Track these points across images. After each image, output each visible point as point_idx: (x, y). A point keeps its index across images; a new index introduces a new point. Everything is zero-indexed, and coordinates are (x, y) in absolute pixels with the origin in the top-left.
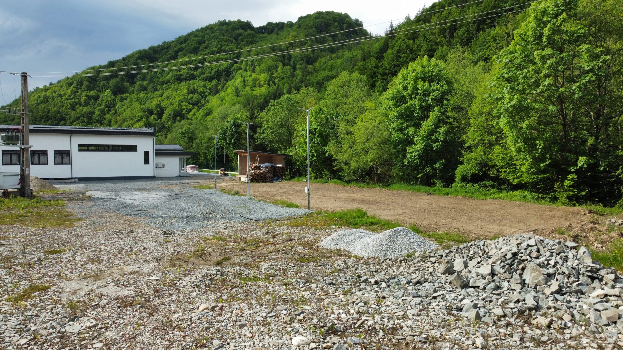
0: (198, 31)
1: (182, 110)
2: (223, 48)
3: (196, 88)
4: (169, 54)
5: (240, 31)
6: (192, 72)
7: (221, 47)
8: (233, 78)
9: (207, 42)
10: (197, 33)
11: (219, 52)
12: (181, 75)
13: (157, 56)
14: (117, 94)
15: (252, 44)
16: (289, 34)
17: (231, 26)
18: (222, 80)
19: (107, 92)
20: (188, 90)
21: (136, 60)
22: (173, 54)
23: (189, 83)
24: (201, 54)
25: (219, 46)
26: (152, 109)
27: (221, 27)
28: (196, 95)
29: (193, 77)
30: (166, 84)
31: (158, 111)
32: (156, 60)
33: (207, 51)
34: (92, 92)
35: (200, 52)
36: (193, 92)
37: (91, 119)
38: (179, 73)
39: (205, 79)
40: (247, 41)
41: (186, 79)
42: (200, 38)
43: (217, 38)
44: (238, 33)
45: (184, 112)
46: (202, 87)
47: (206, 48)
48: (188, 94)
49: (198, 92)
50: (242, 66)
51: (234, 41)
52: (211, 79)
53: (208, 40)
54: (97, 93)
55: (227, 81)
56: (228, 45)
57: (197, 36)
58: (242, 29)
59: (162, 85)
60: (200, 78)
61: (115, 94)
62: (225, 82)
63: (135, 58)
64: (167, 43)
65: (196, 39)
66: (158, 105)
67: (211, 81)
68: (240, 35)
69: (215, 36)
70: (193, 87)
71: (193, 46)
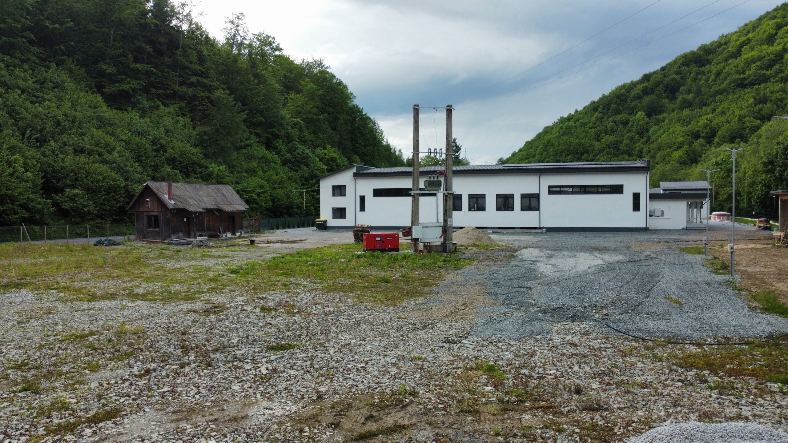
0: (775, 10)
1: (744, 129)
3: (768, 94)
4: (728, 52)
6: (764, 72)
10: (774, 14)
12: (744, 79)
13: (710, 57)
14: (652, 116)
19: (639, 113)
20: (755, 99)
21: (679, 67)
22: (734, 50)
23: (757, 89)
24: (779, 44)
26: (698, 131)
28: (769, 105)
29: (764, 79)
30: (721, 94)
31: (707, 133)
32: (709, 62)
34: (621, 116)
35: (778, 41)
36: (763, 100)
37: (618, 149)
38: (742, 76)
41: (752, 84)
42: (779, 20)
45: (747, 131)
46: (778, 92)
48: (755, 106)
49: (771, 101)
54: (627, 116)
57: (774, 17)
59: (715, 96)
60: (777, 79)
61: (649, 115)
63: (678, 65)
64: (726, 36)
65: (772, 22)
66: (708, 125)
70: (764, 94)
71: (767, 33)
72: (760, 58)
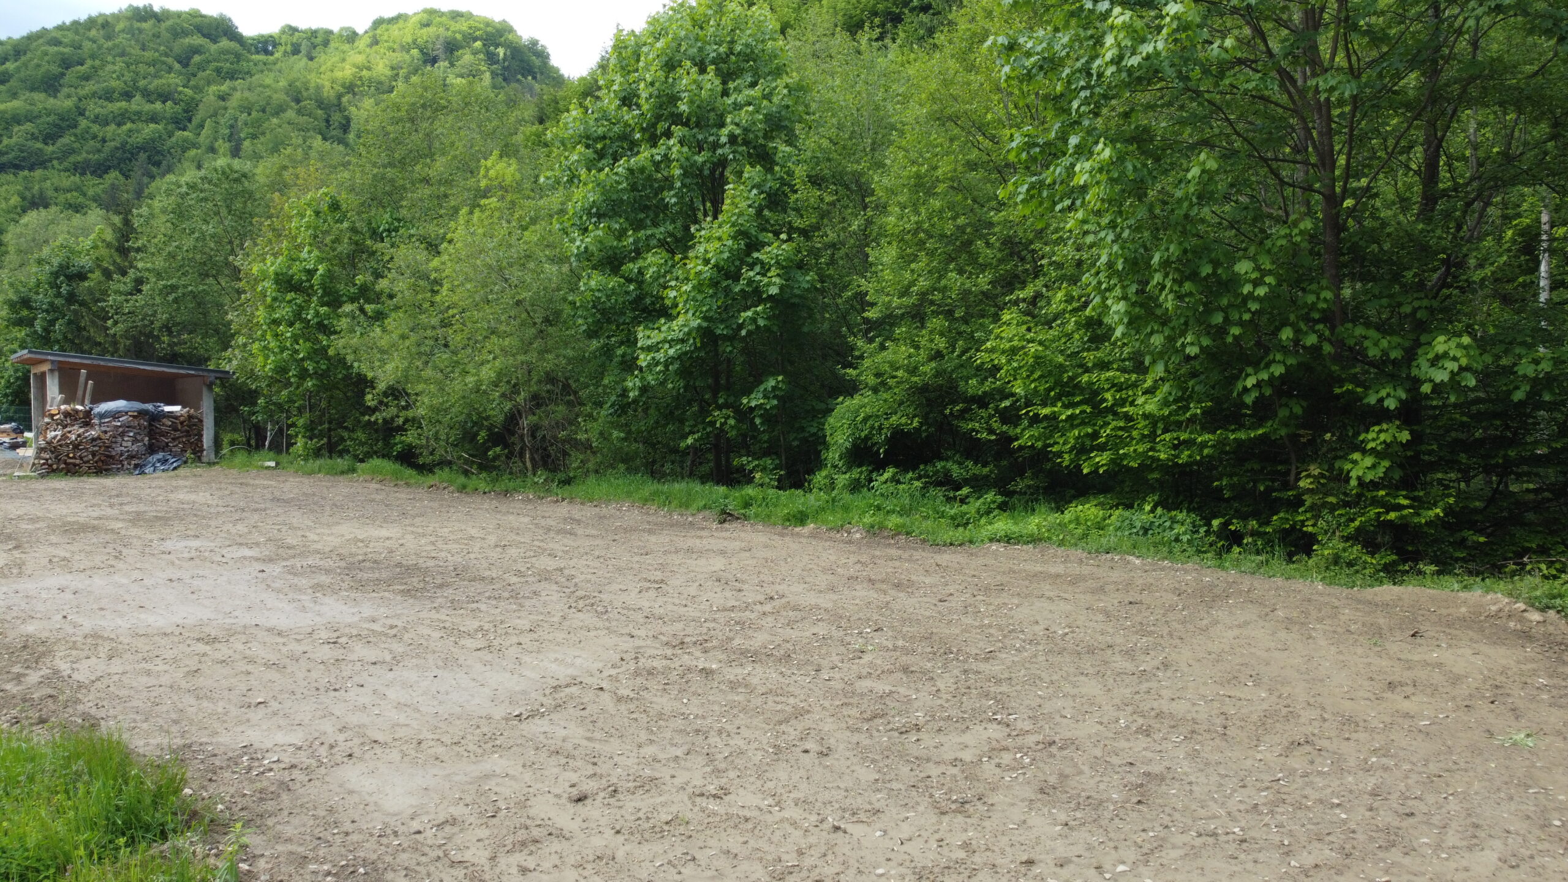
0: (60, 28)
2: (142, 83)
3: (50, 193)
5: (197, 40)
6: (39, 145)
7: (135, 81)
8: (169, 170)
9: (89, 63)
10: (58, 35)
11: (128, 96)
15: (232, 78)
16: (344, 60)
17: (169, 23)
18: (137, 173)
20: (24, 199)
23: (26, 178)
24: (69, 96)
25: (128, 77)
27: (137, 25)
29: (39, 162)
33: (90, 87)
35: (66, 90)
39: (80, 169)
40: (218, 71)
41: (17, 167)
42: (67, 50)
43: (123, 54)
44: (190, 46)
46: (69, 191)
47: (87, 78)
50: (201, 139)
51: (177, 66)
52: (100, 169)
53: (93, 57)
55: (153, 177)
56: (155, 76)
57: (57, 42)
58: (204, 36)
60: (66, 164)
62: (146, 180)
65: (53, 49)
67: (100, 177)
68: (196, 50)
69: (115, 46)
70: (41, 192)
71: (43, 70)
72: (30, 118)
